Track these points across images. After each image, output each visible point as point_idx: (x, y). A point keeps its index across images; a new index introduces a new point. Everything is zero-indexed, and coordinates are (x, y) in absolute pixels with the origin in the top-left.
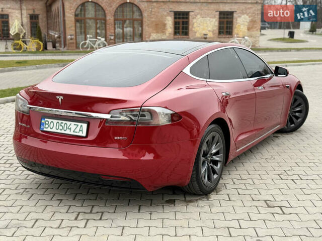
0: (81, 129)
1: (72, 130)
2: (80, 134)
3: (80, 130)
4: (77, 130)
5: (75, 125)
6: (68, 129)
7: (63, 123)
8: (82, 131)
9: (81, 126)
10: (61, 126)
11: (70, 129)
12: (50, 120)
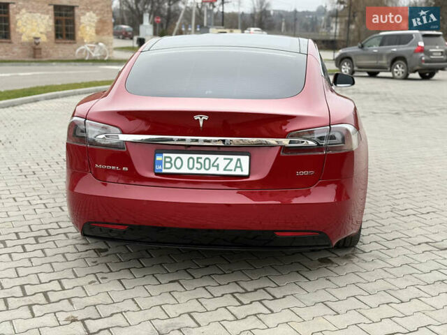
0: (239, 165)
1: (221, 168)
2: (238, 172)
3: (236, 167)
4: (232, 166)
5: (225, 159)
6: (213, 166)
7: (201, 158)
8: (241, 167)
9: (239, 160)
10: (198, 162)
11: (217, 166)
12: (174, 156)
